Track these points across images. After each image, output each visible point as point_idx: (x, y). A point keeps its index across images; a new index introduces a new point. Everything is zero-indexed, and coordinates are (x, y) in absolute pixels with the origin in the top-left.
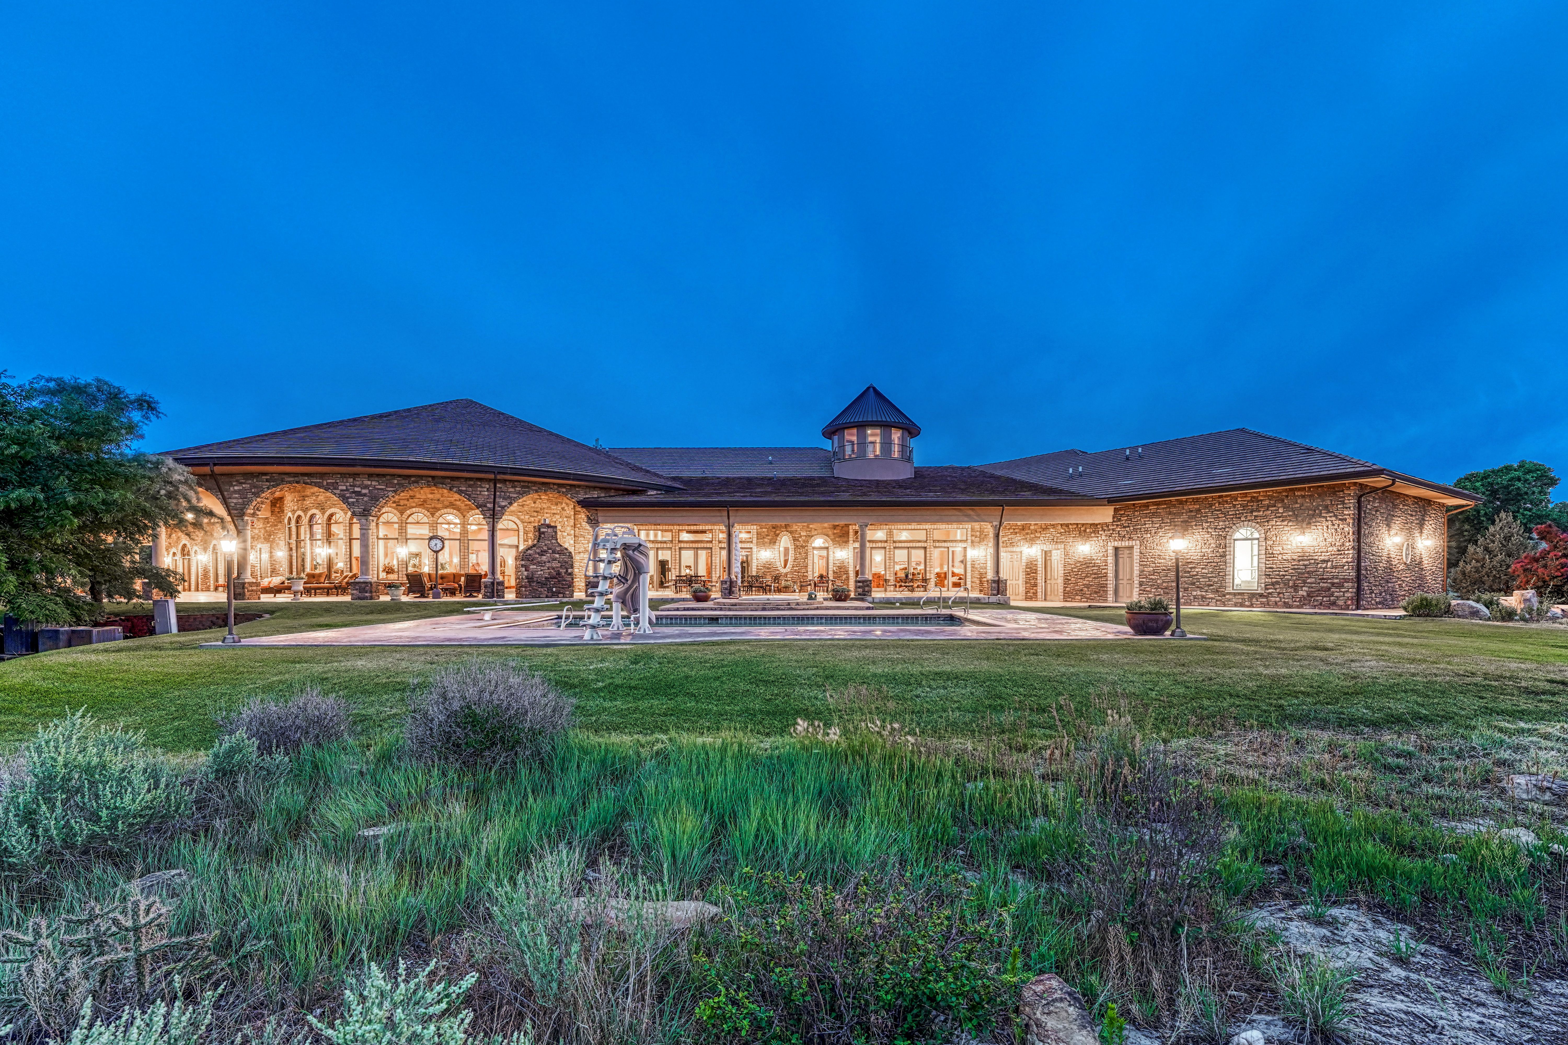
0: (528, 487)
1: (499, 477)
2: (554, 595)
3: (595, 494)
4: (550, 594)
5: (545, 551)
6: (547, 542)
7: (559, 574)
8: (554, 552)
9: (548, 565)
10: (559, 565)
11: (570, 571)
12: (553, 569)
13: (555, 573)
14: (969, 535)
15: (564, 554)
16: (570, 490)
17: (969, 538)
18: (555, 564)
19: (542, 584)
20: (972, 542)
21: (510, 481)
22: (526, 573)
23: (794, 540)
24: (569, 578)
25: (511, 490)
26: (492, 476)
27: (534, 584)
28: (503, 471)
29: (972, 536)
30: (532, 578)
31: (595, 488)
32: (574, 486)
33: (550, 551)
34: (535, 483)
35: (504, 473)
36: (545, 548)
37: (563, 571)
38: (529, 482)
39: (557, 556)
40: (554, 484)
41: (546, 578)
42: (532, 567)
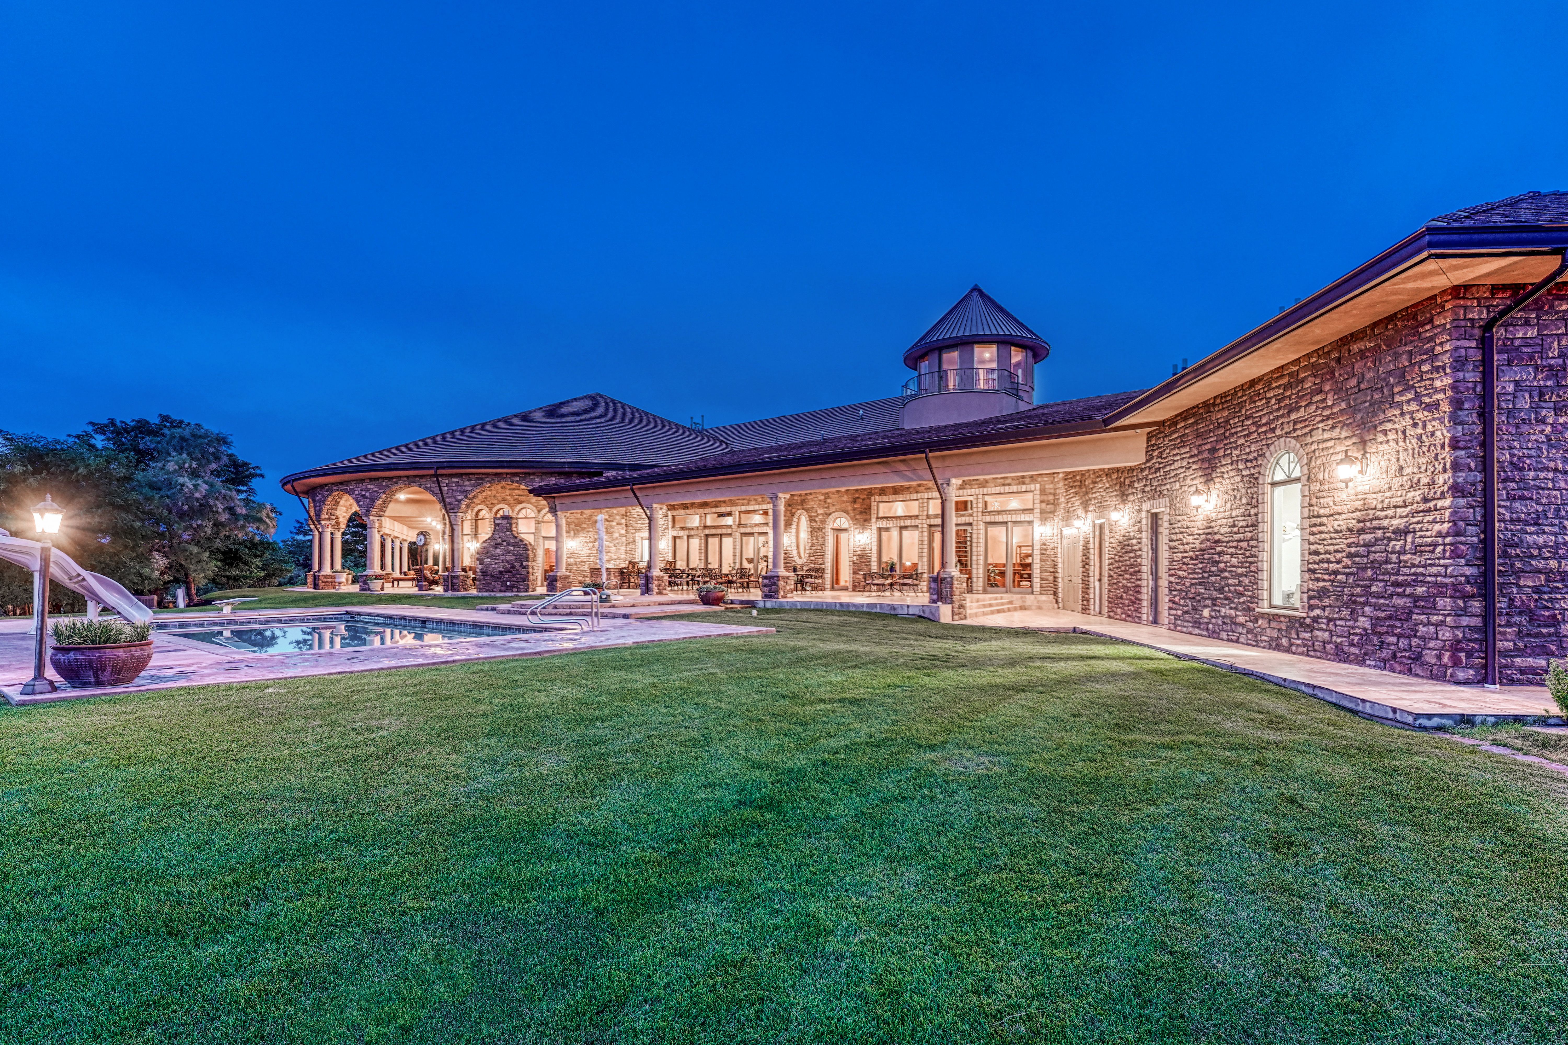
0: (482, 479)
1: (440, 472)
2: (509, 589)
3: (553, 481)
4: (503, 589)
5: (500, 544)
6: (501, 534)
7: (513, 567)
8: (509, 544)
9: (502, 558)
10: (514, 558)
11: (524, 563)
12: (507, 561)
13: (509, 566)
14: (1037, 501)
15: (519, 546)
16: (525, 478)
17: (1037, 506)
18: (510, 557)
19: (498, 578)
20: (1042, 512)
21: (466, 474)
22: (480, 567)
23: (811, 521)
24: (523, 572)
25: (467, 483)
26: (432, 472)
27: (488, 578)
28: (440, 466)
29: (1042, 502)
30: (486, 572)
31: (551, 474)
32: (529, 474)
33: (505, 543)
34: (488, 474)
35: (444, 468)
36: (500, 541)
37: (517, 564)
38: (483, 474)
39: (512, 548)
40: (507, 474)
41: (500, 571)
42: (486, 560)
